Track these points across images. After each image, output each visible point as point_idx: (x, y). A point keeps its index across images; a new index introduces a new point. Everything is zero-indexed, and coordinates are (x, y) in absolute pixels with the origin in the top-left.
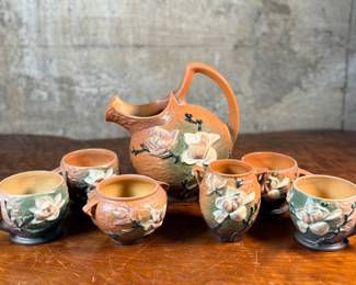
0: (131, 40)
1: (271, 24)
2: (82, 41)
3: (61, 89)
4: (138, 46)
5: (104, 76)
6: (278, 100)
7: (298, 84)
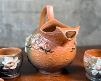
0: (34, 10)
1: (87, 5)
2: (15, 10)
3: (7, 29)
4: (37, 12)
5: (24, 24)
6: (90, 33)
7: (97, 27)
